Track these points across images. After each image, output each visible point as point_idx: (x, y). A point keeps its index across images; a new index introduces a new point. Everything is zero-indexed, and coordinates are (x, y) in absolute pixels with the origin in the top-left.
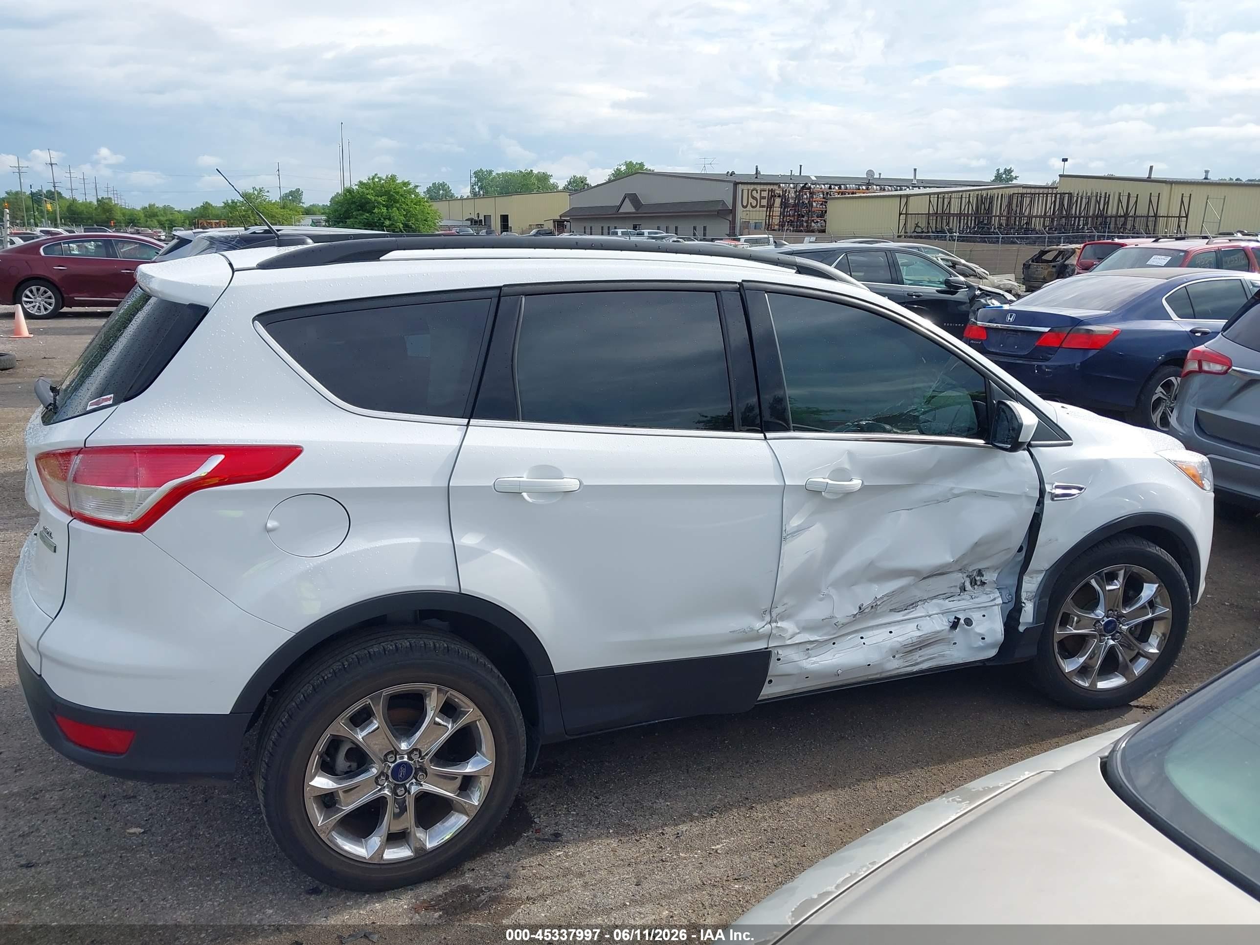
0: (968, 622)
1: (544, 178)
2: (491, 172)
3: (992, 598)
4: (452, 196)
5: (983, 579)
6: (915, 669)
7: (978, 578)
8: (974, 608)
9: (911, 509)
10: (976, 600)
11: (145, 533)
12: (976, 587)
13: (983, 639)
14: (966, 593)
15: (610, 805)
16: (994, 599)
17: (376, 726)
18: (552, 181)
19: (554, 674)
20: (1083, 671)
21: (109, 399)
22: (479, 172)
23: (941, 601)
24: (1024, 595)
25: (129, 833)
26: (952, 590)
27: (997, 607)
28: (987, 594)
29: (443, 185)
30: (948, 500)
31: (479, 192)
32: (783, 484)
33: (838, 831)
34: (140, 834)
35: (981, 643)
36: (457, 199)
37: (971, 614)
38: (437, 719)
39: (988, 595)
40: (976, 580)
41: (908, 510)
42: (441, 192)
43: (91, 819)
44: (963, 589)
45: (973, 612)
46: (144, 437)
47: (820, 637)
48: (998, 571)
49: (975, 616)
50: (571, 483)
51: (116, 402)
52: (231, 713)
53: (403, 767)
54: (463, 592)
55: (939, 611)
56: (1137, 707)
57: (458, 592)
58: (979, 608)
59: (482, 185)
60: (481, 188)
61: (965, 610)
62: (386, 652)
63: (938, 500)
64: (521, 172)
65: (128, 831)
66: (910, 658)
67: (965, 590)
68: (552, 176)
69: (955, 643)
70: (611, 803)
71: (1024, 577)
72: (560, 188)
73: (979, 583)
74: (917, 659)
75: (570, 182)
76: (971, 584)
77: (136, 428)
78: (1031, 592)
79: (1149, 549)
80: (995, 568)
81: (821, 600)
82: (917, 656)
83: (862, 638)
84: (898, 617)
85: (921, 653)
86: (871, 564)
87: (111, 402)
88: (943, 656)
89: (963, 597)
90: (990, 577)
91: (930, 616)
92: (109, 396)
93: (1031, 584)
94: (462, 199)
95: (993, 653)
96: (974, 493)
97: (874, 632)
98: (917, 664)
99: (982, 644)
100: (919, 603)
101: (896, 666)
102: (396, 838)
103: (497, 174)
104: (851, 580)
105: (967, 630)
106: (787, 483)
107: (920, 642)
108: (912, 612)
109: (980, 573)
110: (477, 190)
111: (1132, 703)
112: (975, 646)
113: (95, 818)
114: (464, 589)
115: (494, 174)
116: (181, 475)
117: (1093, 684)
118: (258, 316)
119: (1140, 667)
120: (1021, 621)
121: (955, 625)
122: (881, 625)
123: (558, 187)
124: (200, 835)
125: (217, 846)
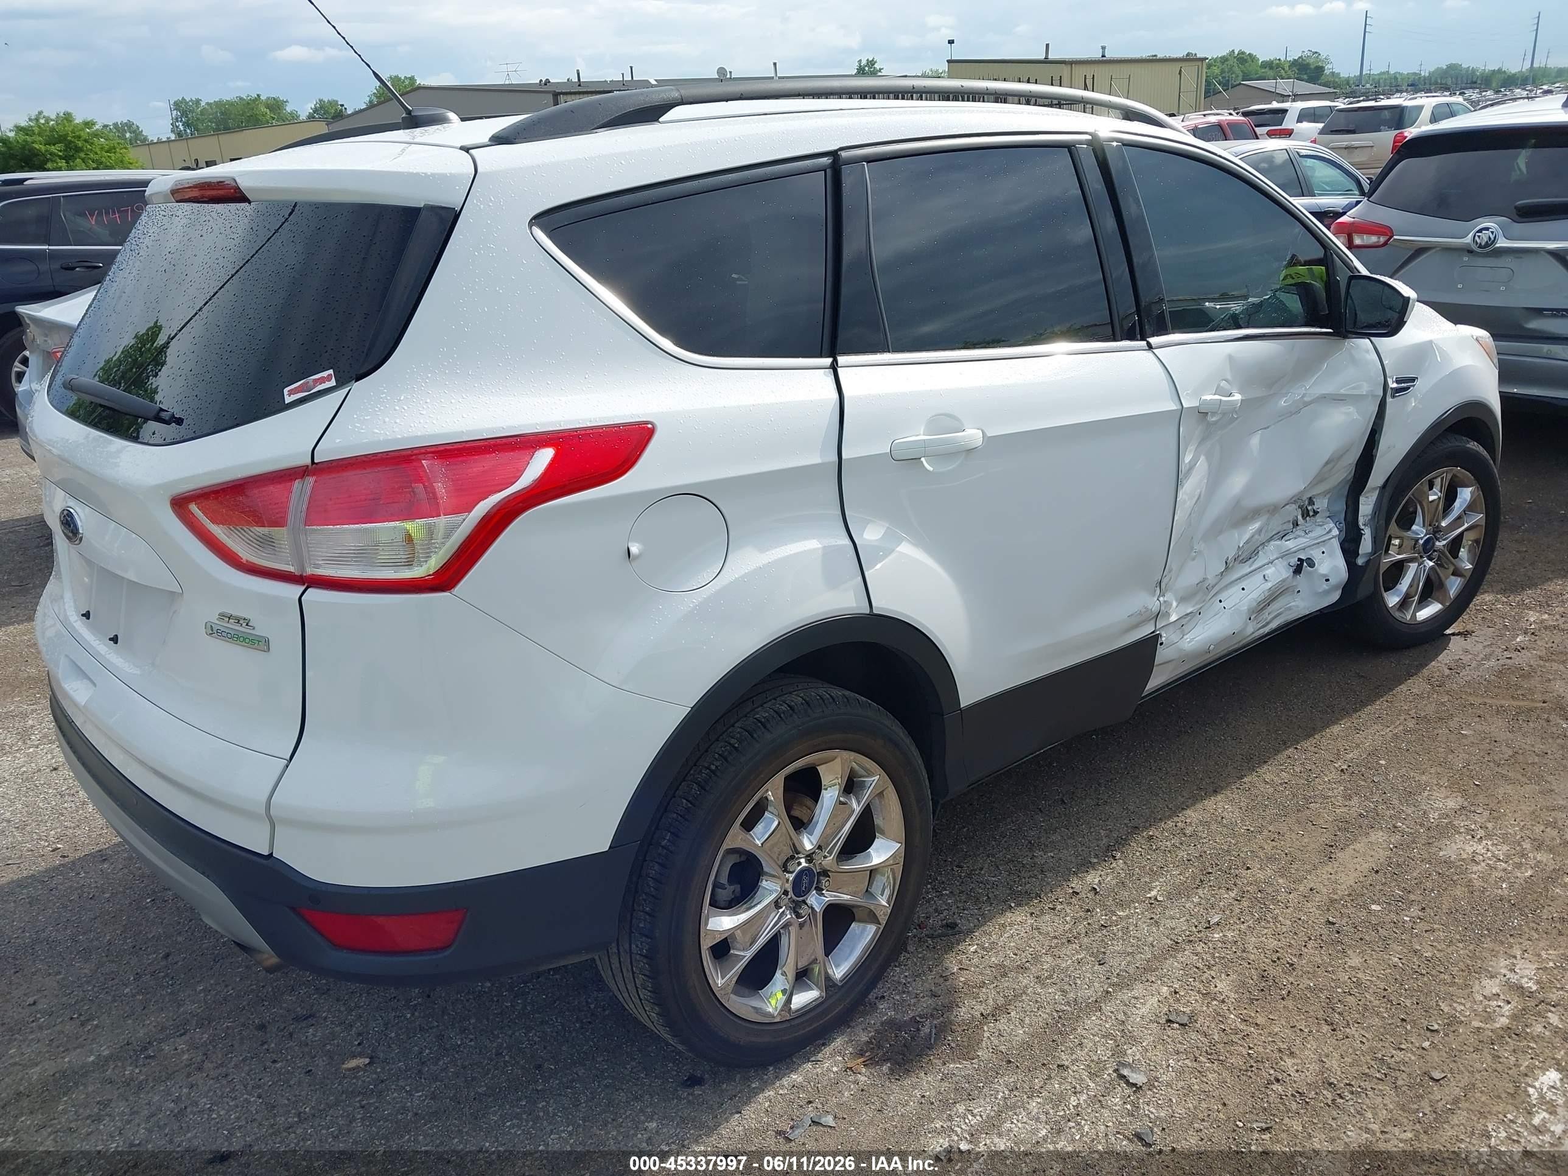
0: (1311, 563)
1: (276, 106)
2: (198, 101)
3: (1327, 530)
4: (145, 139)
5: (1315, 507)
6: (1267, 630)
7: (1309, 508)
8: (1313, 545)
9: (1268, 427)
10: (1311, 535)
11: (457, 590)
12: (1308, 518)
13: (1327, 580)
14: (1298, 528)
15: (983, 872)
16: (1330, 531)
17: (776, 823)
18: (289, 108)
19: (960, 709)
20: (1404, 604)
21: (329, 378)
22: (181, 102)
23: (1278, 542)
24: (1361, 521)
25: (349, 1070)
26: (1285, 527)
27: (1334, 539)
28: (1321, 526)
29: (129, 125)
30: (1298, 412)
31: (185, 130)
32: (1179, 407)
33: (1269, 842)
34: (365, 1065)
35: (1325, 586)
36: (152, 143)
37: (1312, 552)
38: (841, 799)
39: (1323, 527)
40: (1308, 512)
41: (1265, 428)
42: (128, 135)
43: (268, 1064)
44: (1296, 524)
45: (1312, 550)
46: (419, 434)
47: (1194, 606)
48: (1328, 496)
49: (1316, 554)
50: (972, 435)
51: (341, 383)
52: (610, 847)
53: (806, 875)
54: (875, 612)
55: (1278, 556)
56: (1453, 634)
57: (868, 612)
58: (1318, 543)
59: (188, 121)
60: (187, 125)
61: (1304, 549)
62: (782, 715)
63: (1291, 412)
64: (241, 99)
65: (345, 1066)
66: (1261, 618)
67: (1297, 525)
68: (287, 101)
69: (1299, 592)
70: (981, 869)
71: (1361, 498)
72: (303, 116)
73: (1311, 513)
74: (1267, 618)
75: (316, 108)
76: (1303, 516)
77: (398, 421)
78: (1367, 516)
79: (1468, 446)
80: (1325, 494)
81: (1193, 559)
82: (1266, 616)
83: (1220, 601)
84: (1246, 569)
85: (1270, 609)
86: (1237, 503)
87: (333, 383)
88: (1290, 609)
89: (1298, 533)
90: (1321, 504)
91: (1272, 563)
92: (325, 374)
93: (1367, 505)
94: (159, 142)
95: (1336, 596)
96: (1324, 399)
97: (1229, 591)
98: (1268, 624)
99: (1327, 588)
100: (1260, 548)
101: (1253, 630)
102: (802, 977)
103: (208, 104)
104: (1217, 529)
105: (1310, 573)
106: (1185, 406)
107: (1270, 595)
108: (1255, 560)
109: (1311, 501)
110: (182, 128)
111: (1448, 632)
112: (1320, 591)
113: (274, 1062)
114: (877, 608)
115: (203, 104)
116: (504, 487)
117: (1414, 615)
118: (536, 217)
119: (1454, 586)
120: (1360, 552)
121: (1298, 570)
122: (1232, 582)
123: (298, 117)
124: (459, 1046)
125: (499, 1054)
